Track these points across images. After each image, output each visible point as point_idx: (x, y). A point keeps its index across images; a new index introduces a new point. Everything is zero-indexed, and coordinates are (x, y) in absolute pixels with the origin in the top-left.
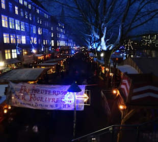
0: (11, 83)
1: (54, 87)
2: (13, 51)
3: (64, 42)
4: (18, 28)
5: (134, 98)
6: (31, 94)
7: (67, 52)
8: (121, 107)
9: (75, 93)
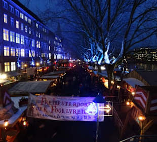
0: (31, 95)
1: (74, 98)
2: (12, 63)
3: (61, 55)
4: (18, 41)
5: (152, 109)
6: (52, 106)
7: (65, 65)
8: (141, 118)
9: (98, 104)
